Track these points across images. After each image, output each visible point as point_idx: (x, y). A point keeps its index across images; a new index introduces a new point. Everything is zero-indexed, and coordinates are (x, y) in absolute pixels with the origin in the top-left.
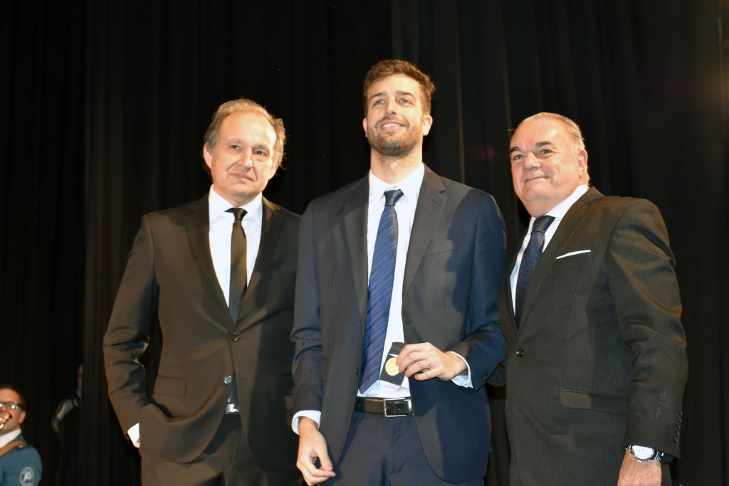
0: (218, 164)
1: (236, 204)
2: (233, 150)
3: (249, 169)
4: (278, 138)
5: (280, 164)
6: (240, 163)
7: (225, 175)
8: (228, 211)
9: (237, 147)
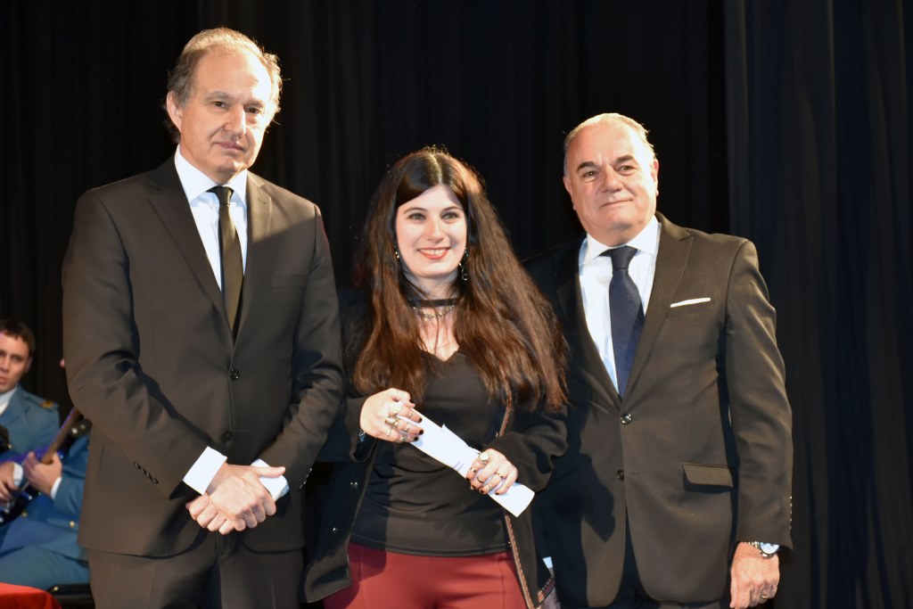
1: (219, 182)
5: (273, 118)
6: (228, 128)
8: (209, 191)
9: (222, 103)
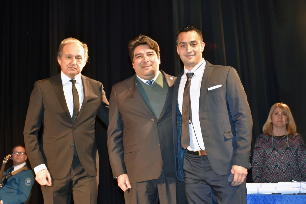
0: (63, 64)
1: (72, 78)
2: (68, 59)
3: (74, 65)
4: (85, 51)
5: (87, 61)
6: (71, 63)
7: (66, 68)
8: (69, 81)
9: (70, 57)
